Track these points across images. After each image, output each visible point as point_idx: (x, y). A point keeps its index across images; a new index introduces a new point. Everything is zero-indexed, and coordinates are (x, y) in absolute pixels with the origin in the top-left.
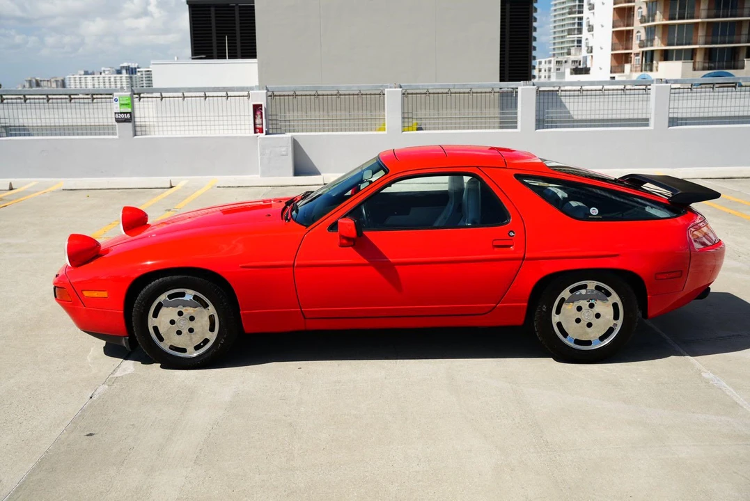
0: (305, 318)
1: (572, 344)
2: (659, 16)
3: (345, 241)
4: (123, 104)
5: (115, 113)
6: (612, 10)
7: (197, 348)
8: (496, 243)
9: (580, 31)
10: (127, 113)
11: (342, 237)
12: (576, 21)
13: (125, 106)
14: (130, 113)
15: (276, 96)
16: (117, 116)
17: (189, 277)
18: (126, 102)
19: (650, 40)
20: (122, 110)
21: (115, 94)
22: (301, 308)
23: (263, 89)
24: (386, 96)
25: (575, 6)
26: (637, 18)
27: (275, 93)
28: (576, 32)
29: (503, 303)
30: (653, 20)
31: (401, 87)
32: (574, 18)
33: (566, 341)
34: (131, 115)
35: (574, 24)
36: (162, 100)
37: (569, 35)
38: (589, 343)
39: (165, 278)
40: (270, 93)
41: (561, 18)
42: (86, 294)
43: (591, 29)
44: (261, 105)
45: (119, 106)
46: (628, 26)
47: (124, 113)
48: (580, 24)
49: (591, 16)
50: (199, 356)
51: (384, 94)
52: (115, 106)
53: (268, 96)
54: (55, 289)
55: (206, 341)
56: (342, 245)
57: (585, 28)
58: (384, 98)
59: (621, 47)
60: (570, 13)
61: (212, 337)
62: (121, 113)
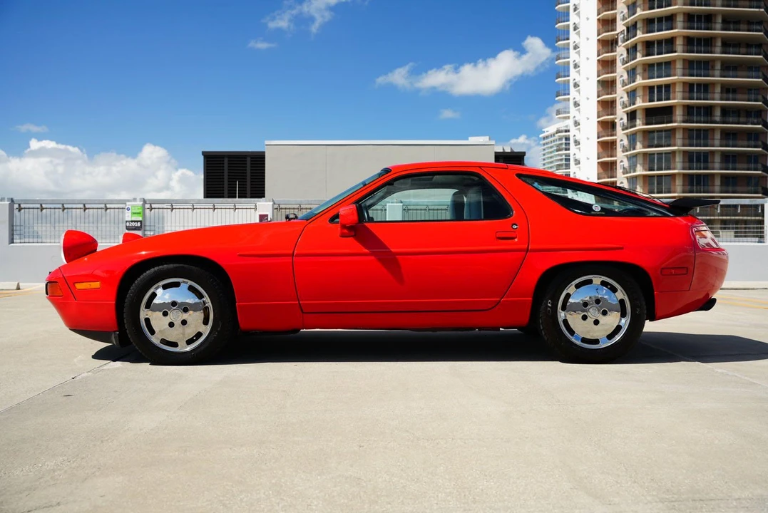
0: (303, 313)
1: (579, 343)
2: (639, 145)
3: (346, 231)
4: (134, 213)
5: (127, 222)
6: (596, 144)
7: (189, 342)
8: (499, 235)
9: (568, 166)
10: (137, 222)
11: (343, 227)
12: (564, 157)
13: (136, 215)
14: (141, 222)
15: (282, 209)
16: (128, 224)
17: (186, 266)
18: (138, 211)
19: (633, 168)
20: (134, 219)
21: (127, 203)
22: (299, 301)
23: (269, 201)
24: (387, 211)
25: (562, 144)
26: (619, 149)
27: (281, 206)
28: (564, 167)
29: (507, 297)
30: (634, 149)
31: (401, 202)
32: (561, 155)
33: (573, 339)
34: (141, 224)
35: (561, 160)
36: (172, 211)
37: (557, 170)
38: (596, 342)
39: (161, 267)
40: (276, 206)
41: (550, 155)
42: (79, 286)
43: (577, 162)
44: (267, 216)
45: (130, 214)
46: (611, 156)
47: (135, 221)
48: (567, 160)
49: (576, 151)
50: (192, 351)
51: (386, 210)
52: (127, 215)
53: (274, 209)
54: (46, 285)
55: (199, 335)
56: (343, 235)
57: (572, 162)
58: (386, 213)
59: (606, 176)
60: (558, 150)
61: (206, 330)
62: (132, 221)
